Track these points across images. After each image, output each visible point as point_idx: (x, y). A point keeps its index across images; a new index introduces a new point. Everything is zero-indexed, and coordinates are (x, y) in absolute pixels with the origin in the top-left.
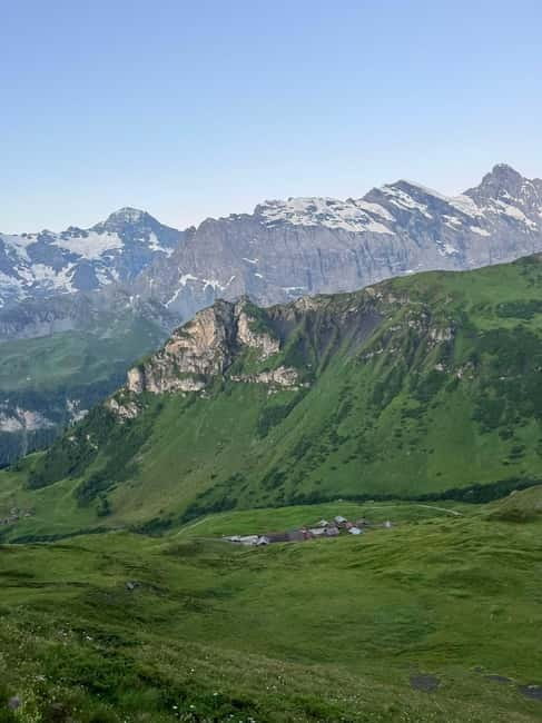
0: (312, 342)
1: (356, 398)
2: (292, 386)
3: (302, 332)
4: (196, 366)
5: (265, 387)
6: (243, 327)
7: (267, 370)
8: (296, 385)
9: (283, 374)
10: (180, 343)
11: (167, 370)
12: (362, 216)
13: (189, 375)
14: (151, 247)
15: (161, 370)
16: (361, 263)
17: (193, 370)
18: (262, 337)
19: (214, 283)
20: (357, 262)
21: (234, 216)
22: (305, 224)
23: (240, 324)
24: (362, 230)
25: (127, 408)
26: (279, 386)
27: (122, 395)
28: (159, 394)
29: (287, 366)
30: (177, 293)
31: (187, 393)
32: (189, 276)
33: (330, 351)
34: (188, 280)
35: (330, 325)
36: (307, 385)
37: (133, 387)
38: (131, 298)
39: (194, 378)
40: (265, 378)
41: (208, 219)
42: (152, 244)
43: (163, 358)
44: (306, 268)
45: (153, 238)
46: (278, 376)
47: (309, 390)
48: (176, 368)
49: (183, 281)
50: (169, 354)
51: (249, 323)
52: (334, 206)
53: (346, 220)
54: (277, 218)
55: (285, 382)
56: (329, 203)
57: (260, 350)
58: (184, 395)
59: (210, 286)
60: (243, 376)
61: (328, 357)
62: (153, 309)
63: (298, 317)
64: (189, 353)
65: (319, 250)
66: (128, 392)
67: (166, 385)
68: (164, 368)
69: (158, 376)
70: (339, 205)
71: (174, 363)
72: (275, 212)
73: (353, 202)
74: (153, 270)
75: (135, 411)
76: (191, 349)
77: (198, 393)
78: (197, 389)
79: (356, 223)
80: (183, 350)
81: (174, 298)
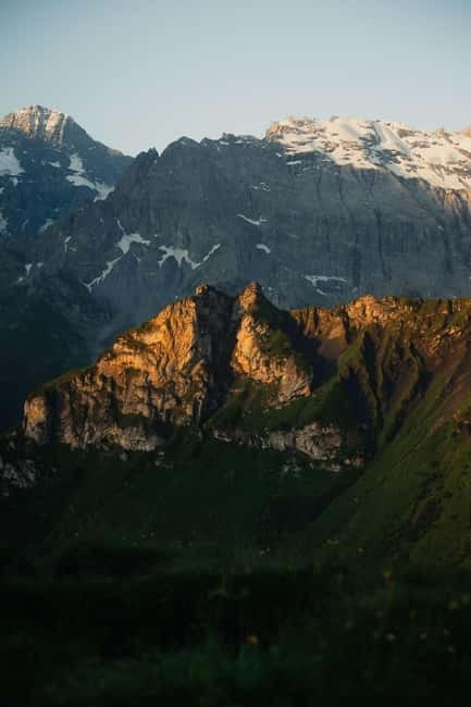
0: (373, 383)
1: (450, 495)
2: (328, 462)
3: (356, 364)
4: (150, 405)
5: (279, 457)
6: (245, 341)
7: (285, 427)
8: (336, 461)
9: (313, 438)
10: (125, 359)
11: (98, 406)
12: (460, 163)
13: (136, 420)
14: (70, 178)
15: (86, 407)
16: (452, 245)
17: (146, 413)
18: (281, 364)
19: (181, 255)
20: (446, 243)
21: (231, 138)
22: (357, 165)
23: (241, 335)
24: (459, 186)
25: (18, 469)
26: (304, 459)
27: (12, 444)
28: (78, 450)
29: (322, 424)
30: (110, 265)
31: (128, 452)
32: (137, 238)
33: (406, 402)
34: (133, 244)
35: (408, 354)
36: (358, 462)
37: (32, 431)
38: (28, 267)
39: (145, 427)
40: (280, 441)
41: (183, 139)
42: (73, 173)
43: (93, 383)
44: (351, 244)
45: (76, 164)
46: (305, 440)
47: (361, 472)
48: (115, 404)
49: (124, 245)
50: (104, 378)
51: (257, 336)
52: (411, 139)
53: (432, 166)
54: (307, 149)
55: (316, 454)
56: (403, 133)
57: (275, 388)
58: (123, 457)
59: (172, 258)
60: (238, 433)
61: (402, 414)
62: (65, 290)
63: (350, 333)
64: (141, 381)
65: (378, 215)
66: (22, 438)
67: (92, 435)
68: (91, 402)
69: (80, 417)
70: (419, 139)
71: (111, 396)
72: (304, 138)
73: (447, 135)
74: (72, 220)
75: (31, 476)
76: (147, 373)
77: (152, 455)
78: (148, 448)
79: (449, 172)
80: (130, 372)
81: (105, 273)
